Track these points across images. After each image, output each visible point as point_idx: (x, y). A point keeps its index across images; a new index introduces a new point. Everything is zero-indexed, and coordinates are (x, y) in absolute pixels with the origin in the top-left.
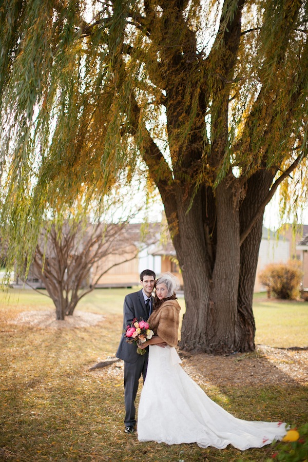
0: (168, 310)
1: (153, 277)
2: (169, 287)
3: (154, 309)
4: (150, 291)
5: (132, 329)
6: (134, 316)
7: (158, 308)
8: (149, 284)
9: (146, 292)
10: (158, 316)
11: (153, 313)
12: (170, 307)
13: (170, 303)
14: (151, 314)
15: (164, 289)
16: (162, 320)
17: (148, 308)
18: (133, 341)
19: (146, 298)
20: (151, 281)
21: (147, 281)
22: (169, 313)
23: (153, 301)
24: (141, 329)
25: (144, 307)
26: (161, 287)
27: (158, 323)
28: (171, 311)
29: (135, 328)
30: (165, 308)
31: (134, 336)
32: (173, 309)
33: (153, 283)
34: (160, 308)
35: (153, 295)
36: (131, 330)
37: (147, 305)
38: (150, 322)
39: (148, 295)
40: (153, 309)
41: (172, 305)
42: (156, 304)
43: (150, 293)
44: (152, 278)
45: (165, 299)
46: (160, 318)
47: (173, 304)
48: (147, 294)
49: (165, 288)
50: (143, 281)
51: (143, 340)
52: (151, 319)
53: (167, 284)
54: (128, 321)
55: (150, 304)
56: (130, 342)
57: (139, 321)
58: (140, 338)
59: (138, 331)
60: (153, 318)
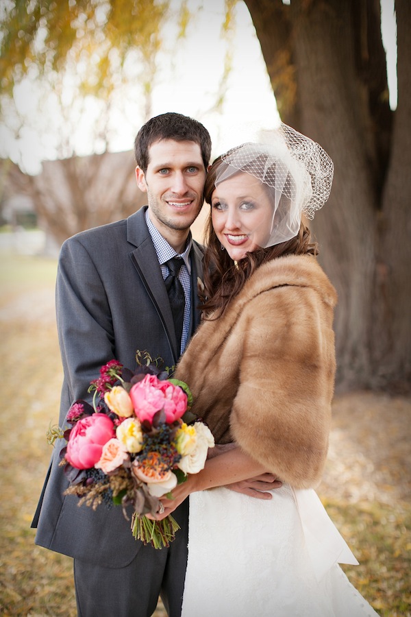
0: (283, 308)
1: (196, 148)
2: (279, 189)
3: (210, 308)
4: (181, 220)
5: (96, 425)
6: (112, 340)
7: (230, 298)
8: (176, 183)
9: (163, 222)
10: (233, 342)
11: (206, 326)
12: (290, 295)
13: (292, 269)
14: (193, 331)
15: (252, 206)
16: (252, 367)
17: (178, 302)
18: (104, 494)
19: (165, 253)
20: (189, 168)
21: (166, 170)
22: (288, 326)
23: (199, 266)
24: (146, 427)
25: (159, 292)
26: (240, 192)
27: (235, 379)
28: (300, 316)
29: (114, 420)
30: (267, 299)
31: (107, 465)
32: (309, 305)
33: (197, 181)
34: (240, 301)
35: (199, 235)
36: (89, 432)
37: (172, 286)
38: (189, 379)
39: (174, 237)
40: (202, 306)
41: (302, 280)
42: (215, 283)
43: (185, 230)
44: (192, 153)
45: (262, 255)
46: (243, 353)
47: (309, 274)
48: (167, 232)
49: (260, 197)
50: (152, 166)
51: (161, 484)
52: (194, 358)
53: (271, 177)
54: (82, 369)
55: (185, 280)
56: (92, 500)
57: (130, 377)
58: (140, 473)
59: (129, 437)
60: (205, 355)
